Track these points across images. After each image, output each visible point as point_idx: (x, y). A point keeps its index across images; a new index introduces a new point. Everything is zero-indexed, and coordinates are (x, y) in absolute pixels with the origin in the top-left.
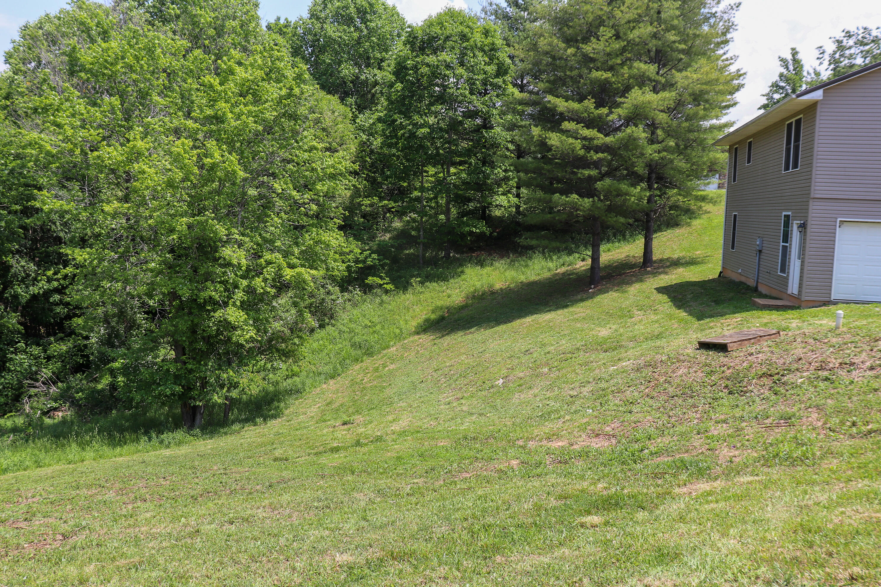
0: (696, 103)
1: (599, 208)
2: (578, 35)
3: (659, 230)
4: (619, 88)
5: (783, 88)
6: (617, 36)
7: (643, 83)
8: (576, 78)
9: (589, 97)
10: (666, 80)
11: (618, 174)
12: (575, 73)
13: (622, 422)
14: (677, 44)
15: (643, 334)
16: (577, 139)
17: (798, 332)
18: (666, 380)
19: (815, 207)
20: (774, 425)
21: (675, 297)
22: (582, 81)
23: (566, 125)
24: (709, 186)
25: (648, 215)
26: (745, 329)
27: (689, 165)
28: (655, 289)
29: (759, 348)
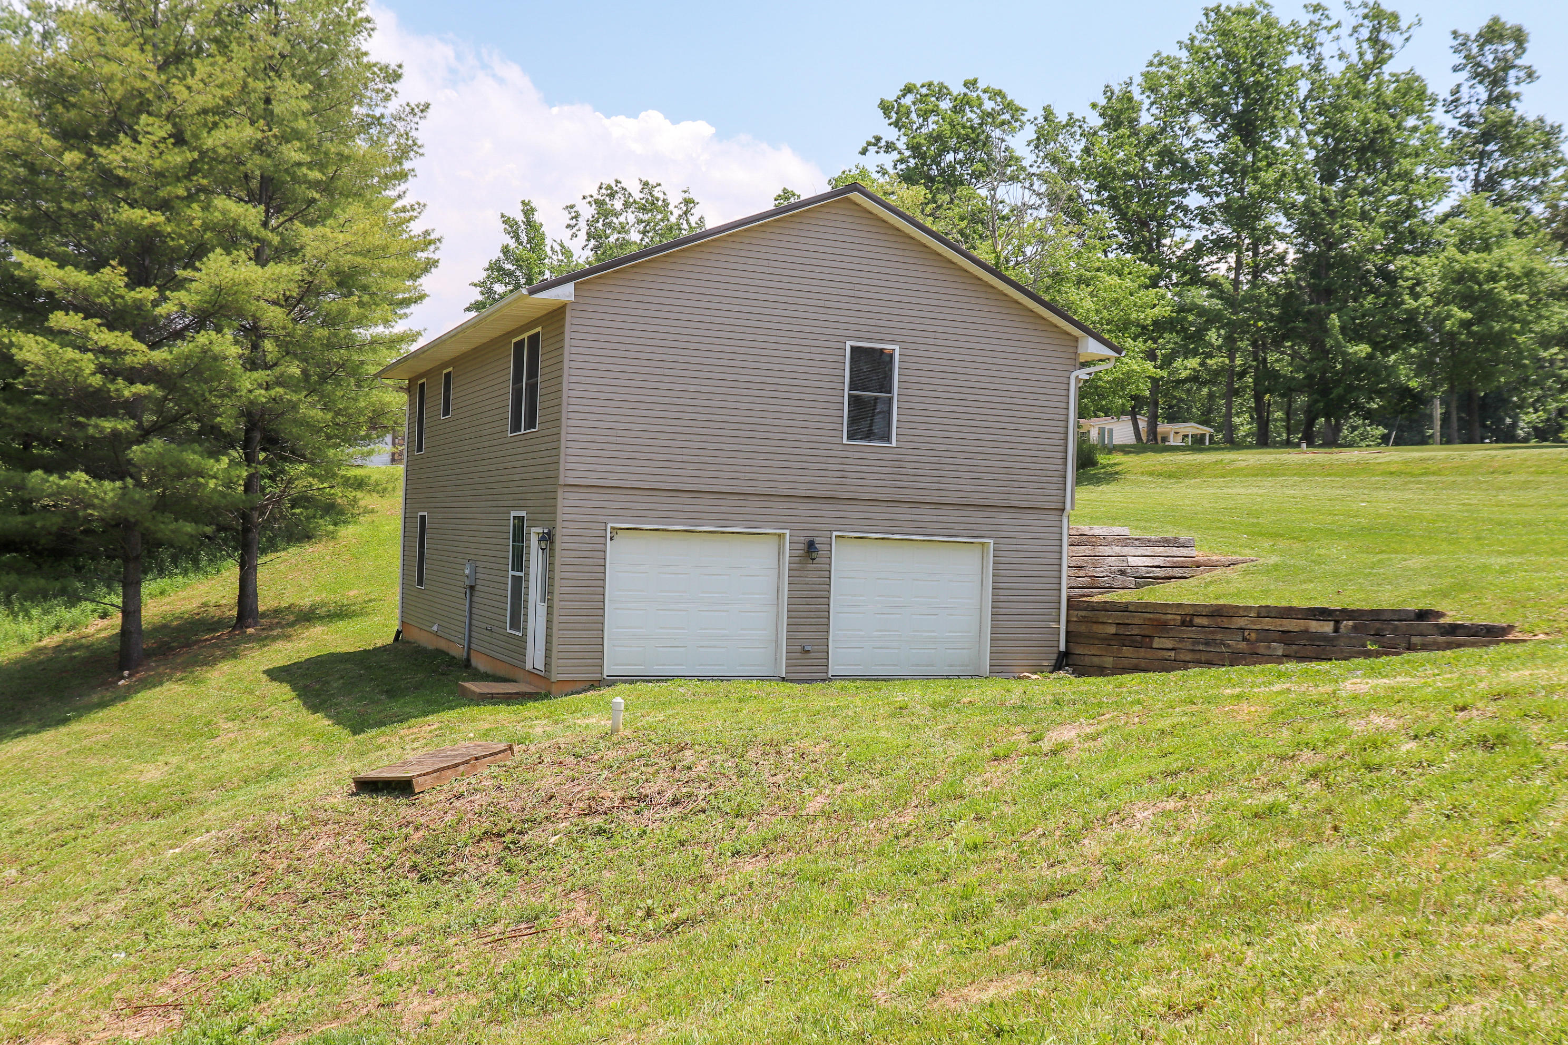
0: (345, 291)
1: (138, 502)
2: (90, 126)
3: (272, 546)
4: (181, 247)
5: (510, 274)
6: (179, 139)
7: (234, 243)
8: (85, 219)
9: (112, 262)
10: (283, 240)
11: (180, 429)
12: (81, 206)
13: (195, 972)
14: (304, 170)
15: (239, 771)
16: (84, 349)
17: (547, 745)
18: (289, 867)
19: (567, 503)
20: (507, 935)
21: (306, 687)
22: (97, 225)
23: (58, 319)
24: (372, 458)
25: (245, 517)
26: (447, 745)
27: (329, 416)
28: (265, 672)
29: (473, 781)
